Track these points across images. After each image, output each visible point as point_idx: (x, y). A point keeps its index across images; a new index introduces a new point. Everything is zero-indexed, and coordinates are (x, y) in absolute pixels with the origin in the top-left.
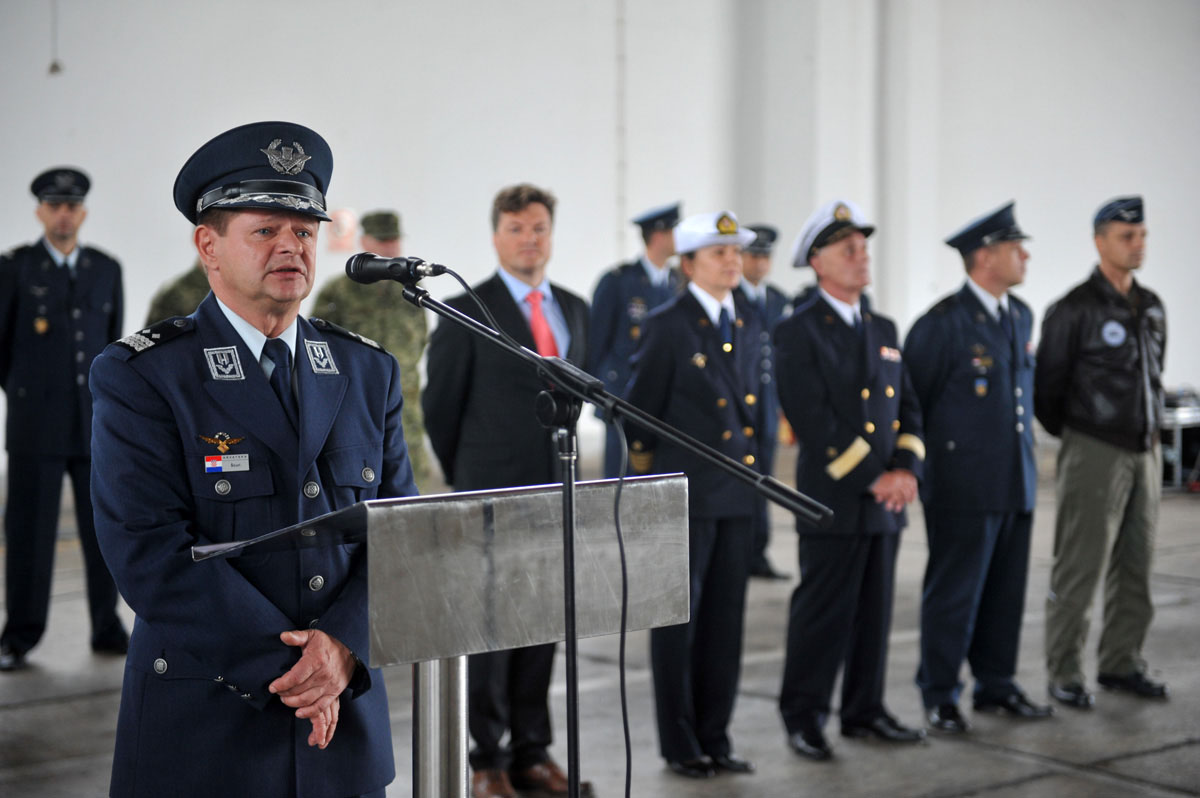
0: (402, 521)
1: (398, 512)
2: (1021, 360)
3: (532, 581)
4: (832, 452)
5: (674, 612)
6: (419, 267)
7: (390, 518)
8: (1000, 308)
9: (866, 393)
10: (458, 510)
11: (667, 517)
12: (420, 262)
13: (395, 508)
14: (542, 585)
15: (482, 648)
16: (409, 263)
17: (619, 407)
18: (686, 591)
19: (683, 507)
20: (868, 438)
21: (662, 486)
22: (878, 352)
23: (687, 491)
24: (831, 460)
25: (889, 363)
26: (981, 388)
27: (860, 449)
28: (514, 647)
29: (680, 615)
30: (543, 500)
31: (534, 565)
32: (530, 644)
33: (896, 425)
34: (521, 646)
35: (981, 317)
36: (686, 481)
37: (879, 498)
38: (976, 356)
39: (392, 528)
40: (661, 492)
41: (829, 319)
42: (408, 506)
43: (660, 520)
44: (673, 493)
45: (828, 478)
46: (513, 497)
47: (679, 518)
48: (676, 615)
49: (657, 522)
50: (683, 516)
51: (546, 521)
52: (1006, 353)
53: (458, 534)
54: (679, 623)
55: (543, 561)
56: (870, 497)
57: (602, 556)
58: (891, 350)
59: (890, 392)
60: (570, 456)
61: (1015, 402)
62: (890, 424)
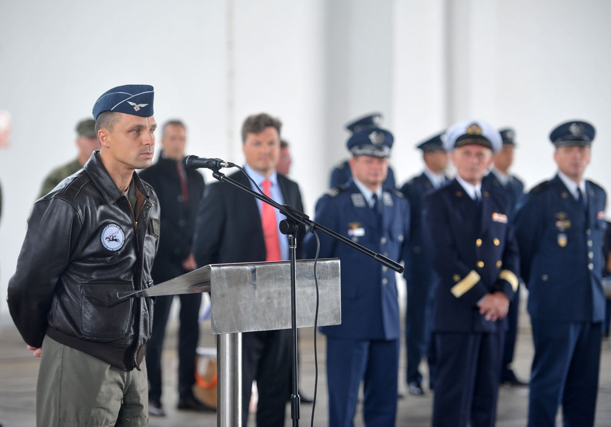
0: (224, 273)
1: (223, 269)
2: (592, 222)
3: (275, 302)
4: (456, 278)
5: (334, 319)
6: (221, 164)
7: (220, 271)
8: (579, 190)
9: (479, 242)
10: (246, 269)
11: (331, 277)
12: (222, 161)
13: (222, 268)
14: (279, 304)
15: (255, 329)
16: (216, 161)
17: (316, 226)
18: (339, 310)
19: (338, 273)
20: (478, 271)
21: (329, 263)
22: (491, 217)
23: (340, 266)
24: (455, 283)
25: (498, 224)
26: (562, 241)
27: (473, 278)
28: (268, 330)
29: (337, 321)
30: (280, 267)
31: (276, 295)
32: (274, 329)
33: (499, 264)
34: (271, 329)
35: (564, 195)
36: (339, 262)
37: (482, 311)
38: (559, 220)
39: (220, 276)
40: (329, 266)
41: (459, 194)
42: (226, 267)
43: (328, 278)
44: (334, 267)
45: (453, 296)
46: (268, 265)
47: (336, 278)
48: (335, 321)
49: (327, 279)
50: (338, 276)
51: (281, 276)
52: (582, 218)
53: (246, 280)
54: (337, 324)
55: (280, 293)
56: (477, 309)
57: (304, 292)
58: (500, 215)
59: (497, 242)
60: (294, 246)
61: (586, 250)
62: (495, 263)
